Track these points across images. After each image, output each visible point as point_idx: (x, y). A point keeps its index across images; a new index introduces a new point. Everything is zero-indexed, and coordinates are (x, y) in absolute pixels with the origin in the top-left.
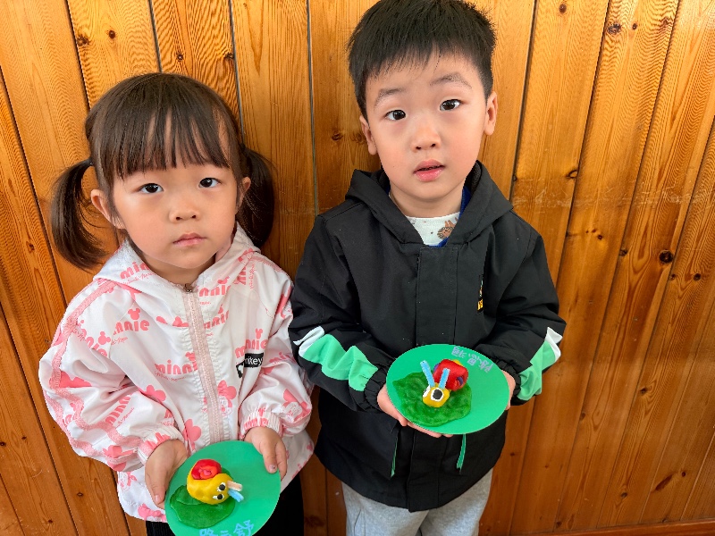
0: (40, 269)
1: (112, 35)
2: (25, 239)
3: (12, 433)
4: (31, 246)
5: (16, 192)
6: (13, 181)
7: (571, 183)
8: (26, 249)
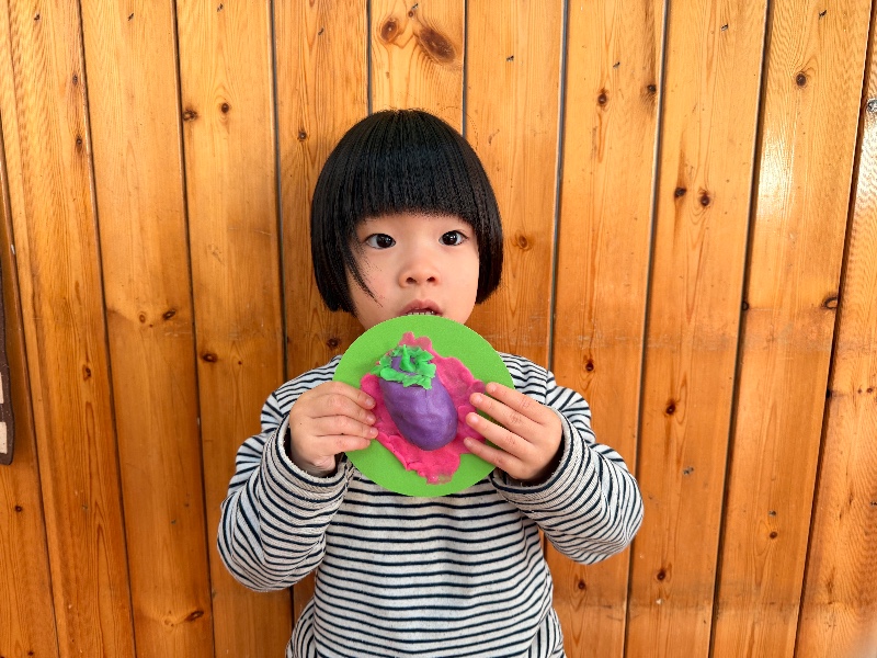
0: (94, 405)
1: (225, 108)
2: (82, 362)
3: (17, 644)
4: (88, 371)
5: (82, 297)
6: (81, 285)
7: (830, 316)
8: (80, 373)
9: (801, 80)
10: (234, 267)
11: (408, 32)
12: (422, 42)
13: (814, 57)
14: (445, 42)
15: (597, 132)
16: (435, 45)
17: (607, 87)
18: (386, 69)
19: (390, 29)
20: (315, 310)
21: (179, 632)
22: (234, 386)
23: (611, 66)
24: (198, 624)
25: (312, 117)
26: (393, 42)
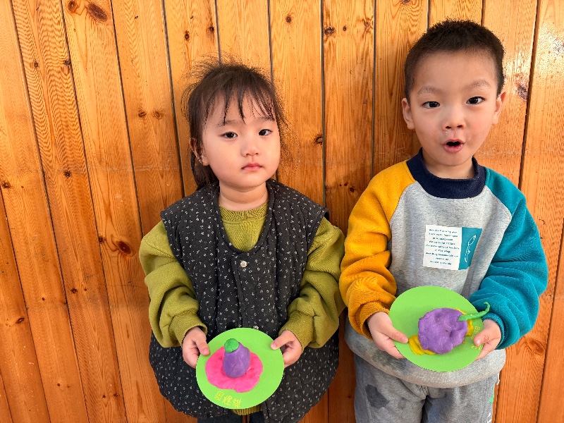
9: (289, 20)
10: (12, 137)
11: (82, 7)
12: (90, 11)
13: (294, 6)
14: (102, 10)
15: (187, 53)
16: (97, 13)
17: (189, 30)
18: (73, 27)
19: (72, 6)
20: (56, 157)
21: (14, 329)
22: (22, 201)
23: (189, 18)
24: (22, 325)
25: (39, 55)
26: (74, 12)
